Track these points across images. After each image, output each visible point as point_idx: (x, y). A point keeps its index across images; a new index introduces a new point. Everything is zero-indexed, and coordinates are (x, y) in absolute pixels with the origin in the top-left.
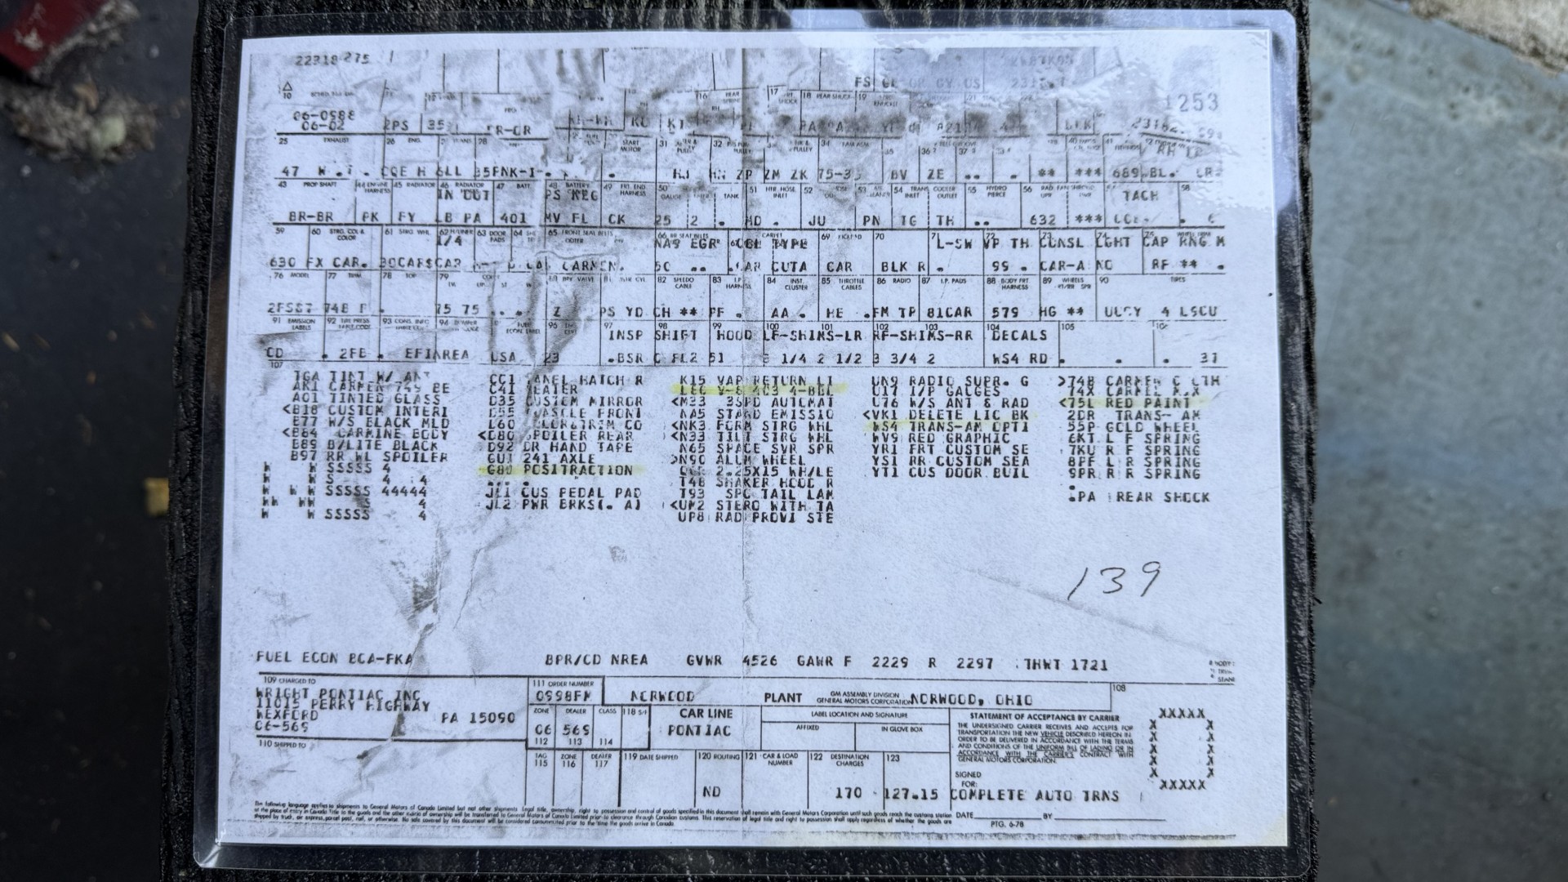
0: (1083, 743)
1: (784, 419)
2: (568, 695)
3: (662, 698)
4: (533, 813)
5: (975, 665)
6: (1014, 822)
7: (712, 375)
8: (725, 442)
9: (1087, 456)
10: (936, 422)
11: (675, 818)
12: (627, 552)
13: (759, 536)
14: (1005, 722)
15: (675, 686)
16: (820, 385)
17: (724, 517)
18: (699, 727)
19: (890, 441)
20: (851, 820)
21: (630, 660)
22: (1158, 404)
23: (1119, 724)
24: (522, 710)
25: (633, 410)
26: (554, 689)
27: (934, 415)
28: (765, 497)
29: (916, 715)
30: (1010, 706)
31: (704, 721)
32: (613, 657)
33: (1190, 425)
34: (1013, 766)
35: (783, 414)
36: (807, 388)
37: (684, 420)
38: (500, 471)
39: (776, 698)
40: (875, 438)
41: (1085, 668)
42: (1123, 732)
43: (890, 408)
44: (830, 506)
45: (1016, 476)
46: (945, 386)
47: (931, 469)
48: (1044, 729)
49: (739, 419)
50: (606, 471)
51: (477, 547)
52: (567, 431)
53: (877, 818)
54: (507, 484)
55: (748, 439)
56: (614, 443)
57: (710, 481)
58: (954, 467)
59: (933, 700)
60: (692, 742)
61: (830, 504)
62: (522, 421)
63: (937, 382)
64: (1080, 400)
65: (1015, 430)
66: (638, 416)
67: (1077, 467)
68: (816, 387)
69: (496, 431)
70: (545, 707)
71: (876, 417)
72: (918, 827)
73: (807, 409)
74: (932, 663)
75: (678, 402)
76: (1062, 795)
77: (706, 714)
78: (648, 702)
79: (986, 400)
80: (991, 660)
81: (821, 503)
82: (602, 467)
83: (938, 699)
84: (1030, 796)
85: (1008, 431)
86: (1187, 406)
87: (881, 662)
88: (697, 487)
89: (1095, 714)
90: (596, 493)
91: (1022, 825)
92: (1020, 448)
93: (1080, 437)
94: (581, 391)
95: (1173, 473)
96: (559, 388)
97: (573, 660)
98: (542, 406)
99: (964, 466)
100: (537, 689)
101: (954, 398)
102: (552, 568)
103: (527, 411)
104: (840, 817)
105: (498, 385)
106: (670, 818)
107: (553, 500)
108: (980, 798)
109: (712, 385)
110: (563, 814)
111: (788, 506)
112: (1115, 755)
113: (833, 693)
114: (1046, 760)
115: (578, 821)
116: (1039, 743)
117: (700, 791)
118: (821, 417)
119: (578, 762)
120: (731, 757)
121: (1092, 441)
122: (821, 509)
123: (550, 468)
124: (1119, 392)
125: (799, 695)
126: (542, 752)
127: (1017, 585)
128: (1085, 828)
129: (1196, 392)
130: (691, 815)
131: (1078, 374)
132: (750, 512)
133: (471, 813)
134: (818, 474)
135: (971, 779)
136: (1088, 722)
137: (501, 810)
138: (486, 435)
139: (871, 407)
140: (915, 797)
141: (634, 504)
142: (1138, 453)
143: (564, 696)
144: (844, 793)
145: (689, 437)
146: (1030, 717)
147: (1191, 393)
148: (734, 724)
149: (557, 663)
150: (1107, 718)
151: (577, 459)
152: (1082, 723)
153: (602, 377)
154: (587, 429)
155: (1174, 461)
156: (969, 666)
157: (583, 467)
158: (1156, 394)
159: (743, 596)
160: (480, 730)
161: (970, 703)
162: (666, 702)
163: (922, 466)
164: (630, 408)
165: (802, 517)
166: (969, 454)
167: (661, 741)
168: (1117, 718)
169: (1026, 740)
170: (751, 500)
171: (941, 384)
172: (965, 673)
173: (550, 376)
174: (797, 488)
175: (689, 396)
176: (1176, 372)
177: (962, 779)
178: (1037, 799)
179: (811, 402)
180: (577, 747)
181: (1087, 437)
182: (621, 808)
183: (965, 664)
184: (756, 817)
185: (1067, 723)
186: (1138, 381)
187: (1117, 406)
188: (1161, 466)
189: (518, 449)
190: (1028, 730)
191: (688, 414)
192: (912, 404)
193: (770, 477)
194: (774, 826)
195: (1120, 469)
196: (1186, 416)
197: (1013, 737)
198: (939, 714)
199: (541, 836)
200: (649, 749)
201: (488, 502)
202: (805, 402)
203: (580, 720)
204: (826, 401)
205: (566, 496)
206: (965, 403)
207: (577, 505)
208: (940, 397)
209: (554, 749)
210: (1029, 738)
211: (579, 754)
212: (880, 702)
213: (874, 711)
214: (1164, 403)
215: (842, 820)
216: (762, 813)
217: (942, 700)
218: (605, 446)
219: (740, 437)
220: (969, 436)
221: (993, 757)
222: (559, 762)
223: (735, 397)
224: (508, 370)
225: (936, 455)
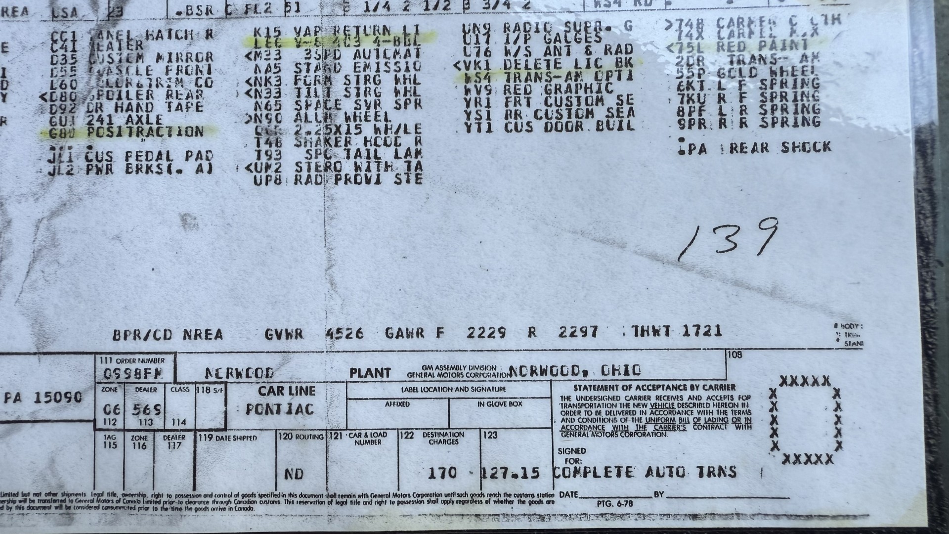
0: (695, 414)
1: (368, 72)
2: (137, 372)
3: (239, 375)
4: (102, 498)
5: (578, 333)
6: (623, 501)
7: (288, 27)
8: (303, 99)
9: (697, 105)
10: (533, 72)
11: (254, 502)
12: (199, 220)
13: (343, 199)
14: (611, 393)
15: (253, 362)
16: (406, 34)
17: (304, 180)
18: (279, 405)
19: (484, 93)
20: (444, 502)
21: (203, 335)
22: (773, 47)
23: (735, 394)
24: (89, 388)
25: (204, 66)
26: (123, 367)
27: (531, 65)
28: (348, 157)
29: (515, 389)
30: (617, 377)
31: (284, 400)
32: (186, 331)
33: (809, 69)
34: (621, 442)
35: (366, 66)
36: (391, 38)
37: (259, 75)
38: (63, 135)
39: (363, 373)
40: (467, 91)
41: (697, 334)
42: (741, 401)
43: (482, 58)
44: (419, 166)
45: (620, 128)
46: (542, 33)
47: (528, 123)
48: (653, 401)
49: (318, 73)
50: (175, 132)
51: (40, 216)
52: (133, 91)
53: (474, 499)
54: (70, 148)
55: (328, 95)
56: (184, 103)
57: (288, 141)
58: (554, 121)
59: (533, 372)
60: (271, 421)
61: (419, 163)
62: (85, 80)
63: (534, 29)
64: (689, 45)
65: (619, 78)
66: (209, 72)
67: (687, 118)
68: (402, 37)
69: (59, 92)
70: (113, 386)
71: (467, 68)
72: (518, 509)
73: (392, 61)
74: (531, 332)
75: (252, 56)
76: (674, 471)
77: (286, 391)
78: (224, 379)
79: (587, 48)
80: (596, 328)
81: (409, 162)
82: (170, 128)
83: (538, 371)
84: (639, 472)
85: (611, 80)
86: (805, 48)
87: (477, 333)
88: (274, 148)
89: (709, 383)
90: (164, 156)
91: (631, 503)
92: (625, 98)
93: (689, 85)
94: (146, 46)
95: (791, 121)
96: (124, 45)
97: (143, 335)
98: (105, 63)
99: (565, 120)
100: (104, 366)
101: (552, 45)
102: (118, 238)
103: (90, 70)
104: (433, 499)
105: (60, 43)
106: (250, 502)
107: (119, 165)
108: (585, 476)
109: (288, 36)
110: (135, 499)
111: (373, 166)
112: (731, 427)
113: (425, 367)
114: (655, 433)
115: (151, 506)
116: (648, 416)
117: (281, 473)
118: (407, 69)
119: (149, 444)
120: (314, 437)
121: (702, 88)
122: (409, 168)
123: (115, 130)
124: (731, 35)
125: (388, 369)
126: (111, 433)
127: (623, 246)
128: (699, 507)
129: (815, 32)
130: (272, 499)
131: (685, 16)
132: (332, 174)
133: (36, 499)
134: (406, 132)
135: (575, 456)
136: (701, 392)
137: (68, 495)
138: (48, 97)
139: (462, 58)
140: (515, 476)
141: (206, 168)
142: (753, 101)
143: (133, 373)
144: (437, 473)
145: (264, 94)
146: (638, 387)
147: (809, 33)
148: (318, 402)
149: (125, 339)
150: (721, 387)
151: (144, 120)
152: (695, 393)
153: (170, 31)
154: (154, 88)
155: (791, 107)
156: (572, 335)
157: (151, 129)
158: (771, 36)
159: (325, 264)
160: (46, 411)
161: (574, 374)
162: (244, 379)
163: (519, 121)
164: (200, 64)
165: (388, 178)
166: (569, 106)
167: (239, 421)
168: (733, 387)
169: (634, 413)
170: (333, 161)
171: (537, 31)
172: (568, 343)
173: (114, 31)
174: (383, 147)
175: (263, 49)
176: (793, 11)
177: (565, 456)
178: (647, 476)
179: (396, 53)
180: (148, 427)
181: (697, 86)
182: (197, 493)
183: (568, 333)
184: (343, 500)
185: (678, 393)
186: (751, 22)
187: (729, 50)
188: (778, 113)
189: (82, 110)
190: (636, 402)
191: (263, 69)
192: (507, 53)
193: (353, 136)
194: (363, 509)
195: (733, 117)
196: (804, 57)
197: (620, 410)
198: (540, 388)
199: (111, 523)
200: (225, 429)
201: (50, 168)
202: (390, 54)
203: (151, 399)
204: (413, 52)
205: (132, 160)
206: (564, 51)
207: (144, 169)
208: (538, 46)
209: (124, 430)
210: (638, 410)
211: (150, 435)
212: (476, 375)
213: (469, 385)
214: (779, 45)
215: (436, 502)
216: (348, 496)
217: (543, 372)
218: (174, 106)
219: (320, 92)
220: (569, 86)
221: (598, 432)
222: (129, 443)
223: (313, 49)
224: (70, 28)
225: (533, 107)
